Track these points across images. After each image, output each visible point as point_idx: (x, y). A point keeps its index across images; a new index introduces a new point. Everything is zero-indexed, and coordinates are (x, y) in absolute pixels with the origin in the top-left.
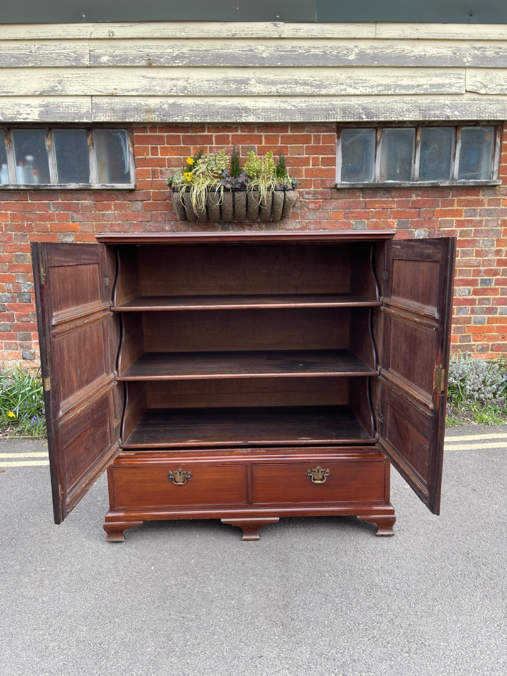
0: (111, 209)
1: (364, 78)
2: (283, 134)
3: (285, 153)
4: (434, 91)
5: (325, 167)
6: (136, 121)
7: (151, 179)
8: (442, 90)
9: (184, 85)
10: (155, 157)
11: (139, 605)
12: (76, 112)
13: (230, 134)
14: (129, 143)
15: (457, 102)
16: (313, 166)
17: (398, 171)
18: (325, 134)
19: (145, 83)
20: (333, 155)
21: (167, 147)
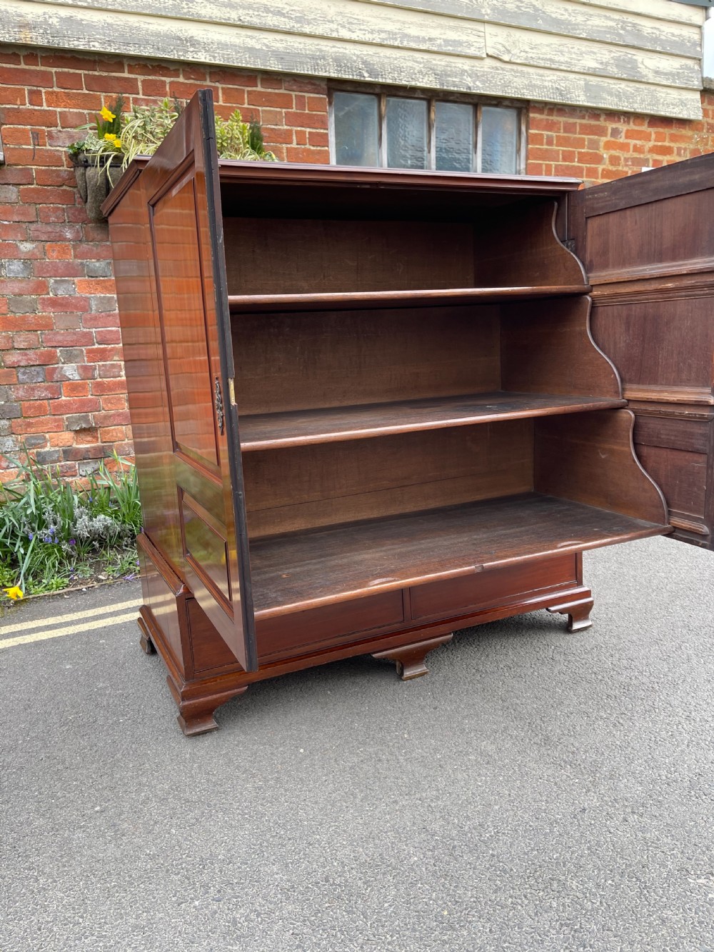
1: (360, 17)
2: (250, 89)
4: (449, 50)
5: (315, 148)
7: (31, 147)
8: (459, 49)
10: (36, 108)
13: (168, 80)
15: (479, 69)
16: (297, 144)
18: (312, 95)
20: (324, 129)
21: (58, 92)
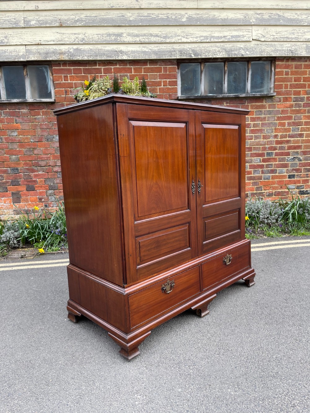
0: (40, 115)
1: (192, 32)
2: (144, 67)
3: (146, 78)
4: (234, 40)
5: (171, 87)
6: (53, 59)
7: (64, 96)
8: (238, 39)
9: (82, 37)
10: (66, 82)
12: (16, 55)
13: (112, 67)
14: (50, 73)
15: (248, 46)
16: (163, 86)
17: (215, 89)
18: (170, 66)
19: (58, 36)
20: (175, 79)
21: (74, 76)
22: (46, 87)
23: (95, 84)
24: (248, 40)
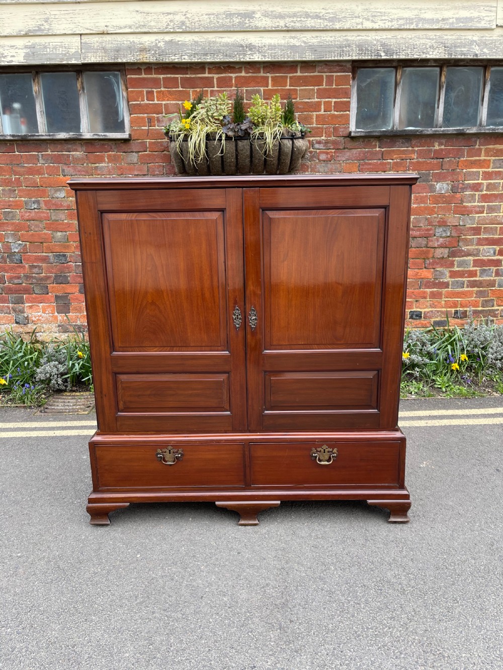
0: (105, 161)
1: (383, 10)
2: (291, 75)
3: (293, 97)
4: (461, 26)
5: (338, 113)
6: (129, 61)
7: (147, 128)
8: (470, 24)
9: (181, 20)
10: (151, 102)
11: (120, 600)
12: (64, 52)
13: (233, 75)
14: (122, 87)
15: (487, 38)
16: (324, 111)
17: (419, 117)
18: (339, 74)
19: (139, 18)
20: (347, 98)
21: (164, 91)
22: (116, 112)
23: (202, 108)
24: (488, 26)
